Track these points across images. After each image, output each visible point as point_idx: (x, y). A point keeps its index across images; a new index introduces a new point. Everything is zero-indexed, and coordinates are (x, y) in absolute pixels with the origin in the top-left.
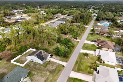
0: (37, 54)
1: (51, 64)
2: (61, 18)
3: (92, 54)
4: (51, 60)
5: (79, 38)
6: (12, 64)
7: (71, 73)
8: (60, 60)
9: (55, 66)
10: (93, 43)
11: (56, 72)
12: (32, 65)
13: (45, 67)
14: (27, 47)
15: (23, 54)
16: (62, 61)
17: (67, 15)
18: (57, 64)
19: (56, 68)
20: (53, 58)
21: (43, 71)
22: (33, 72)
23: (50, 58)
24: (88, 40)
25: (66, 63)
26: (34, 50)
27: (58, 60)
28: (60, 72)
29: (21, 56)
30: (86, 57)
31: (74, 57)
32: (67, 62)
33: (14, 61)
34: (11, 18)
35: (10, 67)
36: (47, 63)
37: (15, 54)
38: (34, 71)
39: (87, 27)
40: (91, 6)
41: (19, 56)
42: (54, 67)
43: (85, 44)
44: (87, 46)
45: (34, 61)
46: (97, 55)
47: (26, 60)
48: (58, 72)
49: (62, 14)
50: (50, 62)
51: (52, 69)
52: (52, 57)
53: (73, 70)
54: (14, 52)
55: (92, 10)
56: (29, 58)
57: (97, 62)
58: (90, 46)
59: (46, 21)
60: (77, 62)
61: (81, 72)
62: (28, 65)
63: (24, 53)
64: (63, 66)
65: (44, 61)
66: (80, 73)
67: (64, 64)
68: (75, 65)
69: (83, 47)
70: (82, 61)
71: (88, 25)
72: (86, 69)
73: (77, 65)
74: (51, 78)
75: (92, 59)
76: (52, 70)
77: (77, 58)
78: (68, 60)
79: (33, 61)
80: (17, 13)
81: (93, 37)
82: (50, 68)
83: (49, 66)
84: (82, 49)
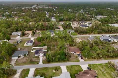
0: (38, 49)
1: (36, 58)
4: (41, 57)
7: (34, 68)
13: (33, 58)
16: (43, 62)
18: (38, 61)
19: (35, 62)
20: (43, 57)
22: (28, 56)
25: (42, 64)
27: (43, 60)
29: (39, 47)
33: (33, 48)
34: (82, 23)
43: (78, 66)
44: (74, 68)
50: (39, 57)
58: (77, 69)
60: (46, 68)
61: (36, 72)
65: (37, 55)
68: (42, 68)
70: (49, 70)
74: (27, 63)
75: (54, 74)
76: (32, 61)
78: (45, 64)
84: (67, 66)
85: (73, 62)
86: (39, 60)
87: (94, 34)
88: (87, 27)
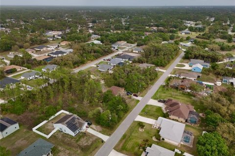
0: (67, 121)
1: (85, 138)
2: (124, 50)
3: (151, 125)
4: (88, 131)
5: (141, 94)
6: (34, 133)
7: (111, 152)
8: (100, 132)
9: (91, 140)
10: (161, 105)
11: (91, 150)
12: (60, 137)
13: (77, 141)
14: (58, 107)
15: (50, 119)
16: (103, 134)
17: (136, 44)
18: (94, 139)
19: (92, 144)
20: (91, 128)
21: (73, 146)
22: (60, 148)
23: (87, 127)
24: (155, 99)
25: (109, 137)
26: (68, 113)
27: (97, 131)
28: (96, 149)
29: (47, 121)
30: (140, 130)
31: (122, 129)
32: (110, 135)
33: (36, 130)
34: (42, 50)
35: (31, 138)
36: (81, 135)
37: (39, 119)
38: (61, 145)
39: (162, 72)
40: (189, 22)
41: (45, 122)
42: (90, 143)
43: (147, 106)
44: (149, 111)
45: (64, 132)
46: (157, 127)
47: (53, 129)
48: (94, 150)
49: (127, 43)
50: (85, 133)
51: (86, 144)
52: (91, 126)
53: (115, 149)
54: (38, 115)
55: (186, 33)
56: (58, 127)
57: (154, 139)
58: (154, 109)
59: (97, 58)
60: (124, 136)
61: (125, 151)
62: (55, 136)
63: (53, 117)
64: (103, 141)
65: (78, 132)
66: (123, 153)
67: (105, 138)
68: (121, 141)
69: (143, 111)
70: (133, 134)
71: (166, 67)
72: (133, 148)
73: (124, 141)
75: (148, 133)
76: (85, 146)
77: (126, 130)
78: (112, 133)
79: (62, 132)
80: (52, 39)
81: (165, 93)
82: (84, 143)
83: (82, 140)
84: (139, 115)
85: (136, 105)
86: (93, 136)
87: (92, 61)
88: (65, 54)
